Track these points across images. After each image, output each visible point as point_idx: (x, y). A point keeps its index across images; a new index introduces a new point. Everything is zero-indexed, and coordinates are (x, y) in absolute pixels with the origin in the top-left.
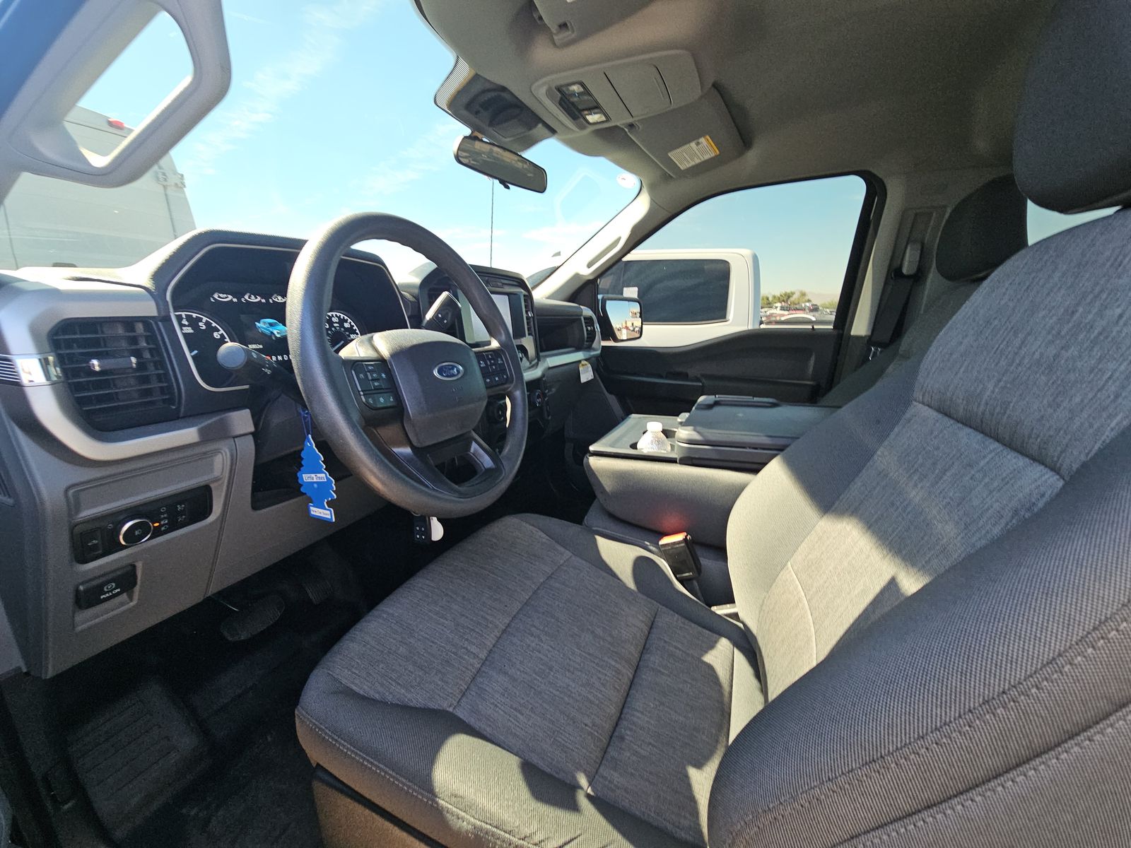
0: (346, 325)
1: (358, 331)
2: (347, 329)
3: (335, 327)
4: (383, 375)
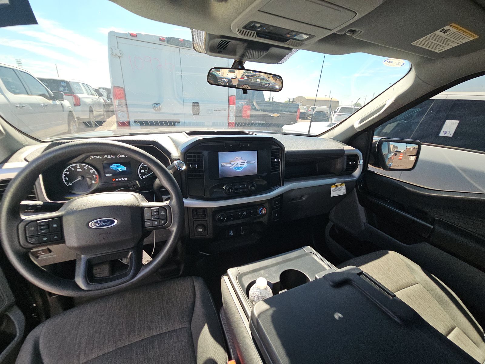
4: (55, 225)
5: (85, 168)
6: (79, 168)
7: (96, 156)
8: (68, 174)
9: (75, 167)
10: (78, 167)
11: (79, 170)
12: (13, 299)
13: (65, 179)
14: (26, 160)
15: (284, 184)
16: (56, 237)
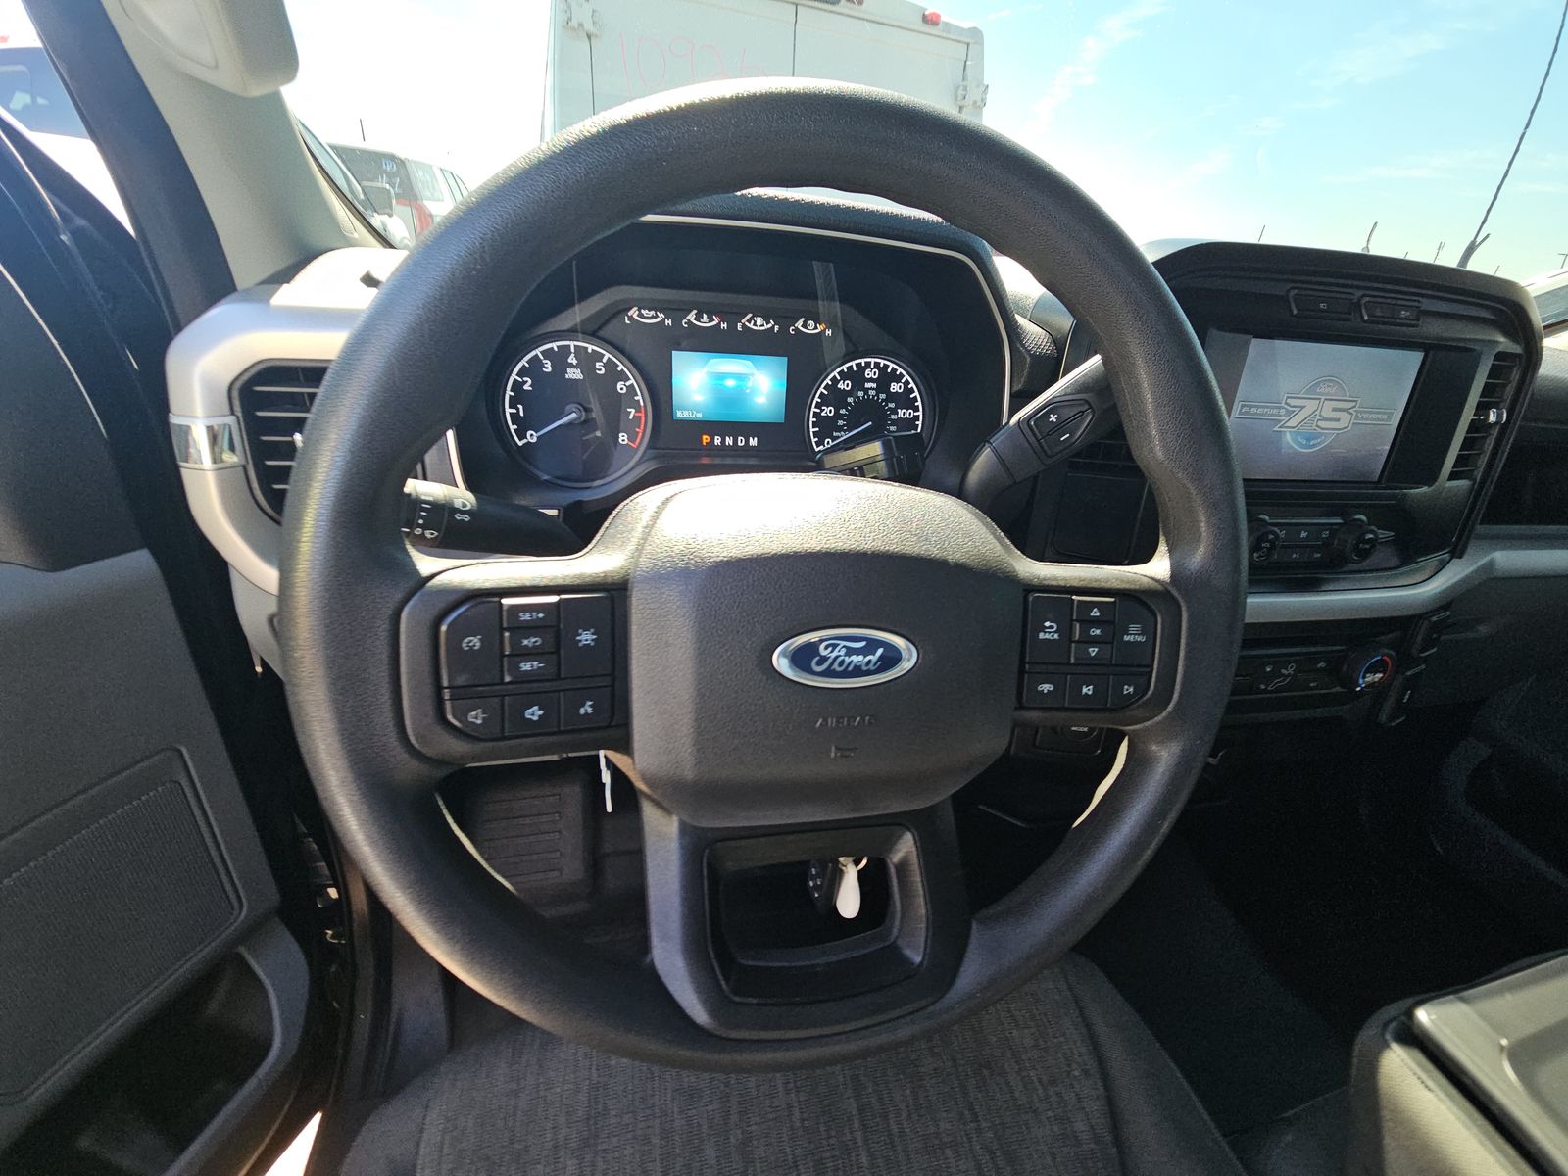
0: (895, 387)
1: (919, 403)
2: (892, 397)
3: (866, 391)
4: (586, 637)
5: (598, 365)
6: (575, 362)
7: (652, 313)
8: (527, 387)
9: (559, 358)
10: (572, 360)
11: (573, 374)
12: (272, 894)
13: (514, 411)
14: (369, 281)
15: (1470, 550)
16: (587, 709)
